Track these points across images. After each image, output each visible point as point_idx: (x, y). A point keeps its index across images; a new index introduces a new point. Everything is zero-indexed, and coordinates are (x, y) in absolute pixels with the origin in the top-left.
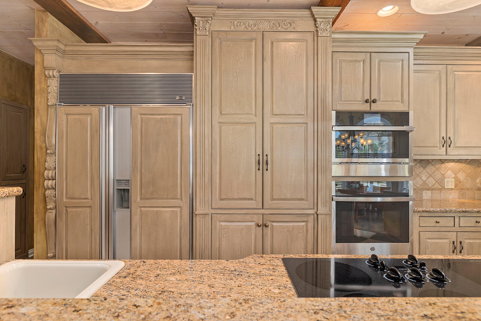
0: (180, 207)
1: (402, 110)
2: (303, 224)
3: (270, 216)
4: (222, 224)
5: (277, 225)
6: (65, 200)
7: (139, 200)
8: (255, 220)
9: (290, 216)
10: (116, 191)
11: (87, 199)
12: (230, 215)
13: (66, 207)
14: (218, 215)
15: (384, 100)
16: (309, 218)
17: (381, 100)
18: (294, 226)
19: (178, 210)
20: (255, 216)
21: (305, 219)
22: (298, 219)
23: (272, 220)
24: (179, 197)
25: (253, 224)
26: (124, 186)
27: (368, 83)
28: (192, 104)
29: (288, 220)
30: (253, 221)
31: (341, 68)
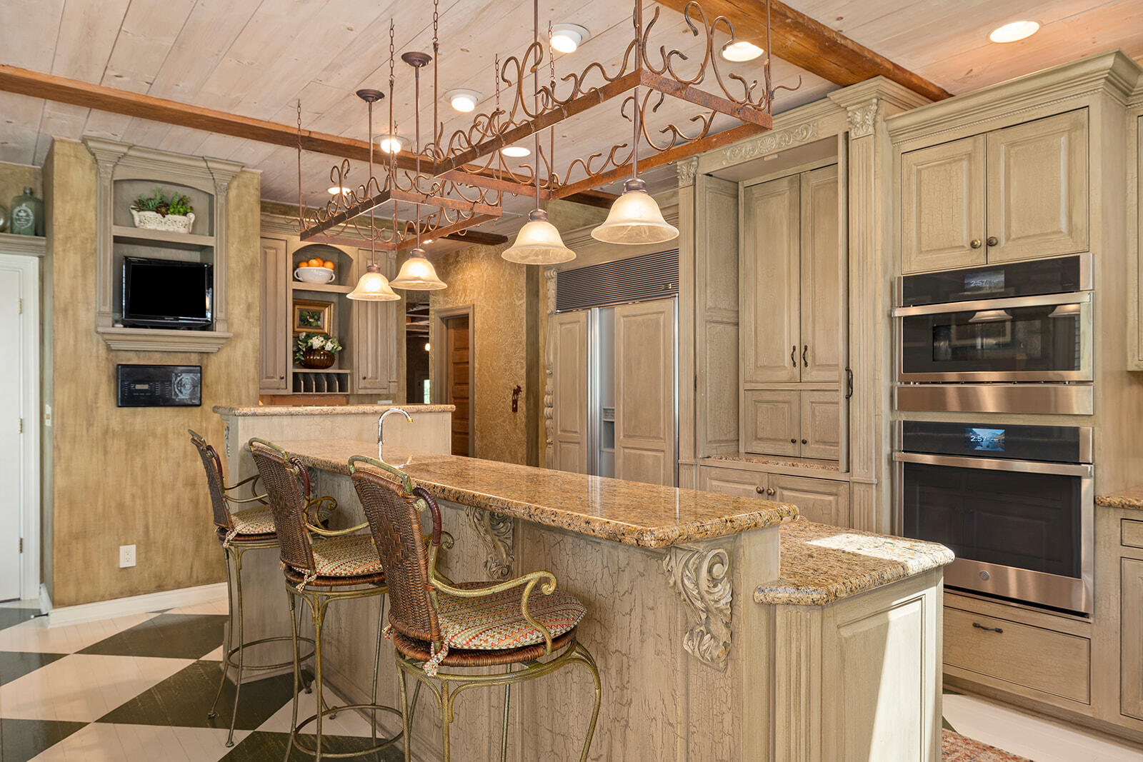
0: (663, 451)
1: (1068, 251)
2: (831, 498)
3: (778, 476)
4: (714, 483)
5: (789, 496)
6: (559, 433)
7: (622, 437)
8: (757, 482)
9: (809, 480)
10: (602, 423)
11: (576, 432)
12: (723, 470)
13: (560, 442)
14: (708, 469)
15: (1019, 236)
16: (841, 488)
17: (1011, 238)
18: (815, 500)
19: (661, 454)
20: (757, 475)
21: (834, 490)
22: (822, 489)
23: (782, 484)
24: (662, 436)
25: (754, 488)
26: (610, 418)
27: (980, 203)
28: (677, 295)
29: (805, 488)
30: (754, 484)
31: (920, 182)
